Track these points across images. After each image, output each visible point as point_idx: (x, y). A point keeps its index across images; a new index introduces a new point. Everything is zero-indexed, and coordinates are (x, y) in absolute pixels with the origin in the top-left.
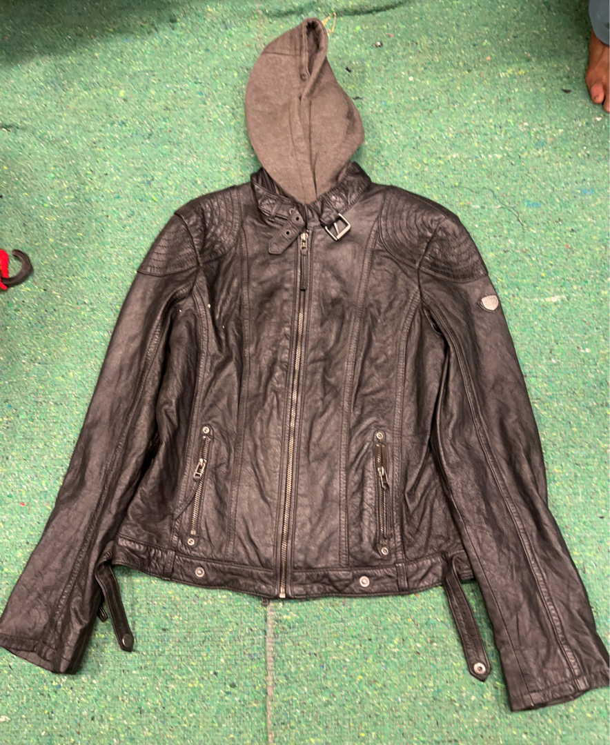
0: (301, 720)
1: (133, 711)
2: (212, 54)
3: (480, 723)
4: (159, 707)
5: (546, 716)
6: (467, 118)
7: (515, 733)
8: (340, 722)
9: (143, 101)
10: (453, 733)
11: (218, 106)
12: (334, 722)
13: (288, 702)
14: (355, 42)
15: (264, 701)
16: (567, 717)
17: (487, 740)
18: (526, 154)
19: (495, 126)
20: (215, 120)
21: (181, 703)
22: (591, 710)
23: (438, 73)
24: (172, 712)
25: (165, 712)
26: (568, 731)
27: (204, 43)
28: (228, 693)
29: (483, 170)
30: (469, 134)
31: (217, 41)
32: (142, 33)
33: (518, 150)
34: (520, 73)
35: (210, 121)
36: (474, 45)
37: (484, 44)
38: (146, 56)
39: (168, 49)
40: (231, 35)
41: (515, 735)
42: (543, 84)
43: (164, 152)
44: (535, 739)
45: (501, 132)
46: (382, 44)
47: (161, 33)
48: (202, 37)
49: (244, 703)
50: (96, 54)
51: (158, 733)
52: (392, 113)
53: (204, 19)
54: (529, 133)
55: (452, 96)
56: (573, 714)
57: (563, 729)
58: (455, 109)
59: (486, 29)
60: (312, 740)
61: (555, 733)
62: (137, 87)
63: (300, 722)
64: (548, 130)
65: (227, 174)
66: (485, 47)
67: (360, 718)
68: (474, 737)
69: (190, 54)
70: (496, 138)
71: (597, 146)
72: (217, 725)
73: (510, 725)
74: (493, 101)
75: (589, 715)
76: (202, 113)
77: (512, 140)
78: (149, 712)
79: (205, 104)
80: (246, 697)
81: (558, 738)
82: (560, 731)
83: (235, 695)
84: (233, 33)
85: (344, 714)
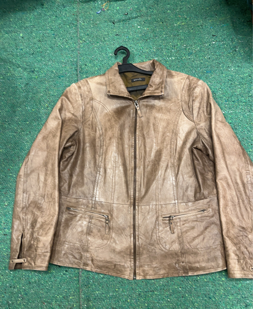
0: (93, 284)
1: (27, 283)
2: (58, 18)
3: (163, 284)
4: (37, 281)
5: (188, 281)
6: (161, 42)
7: (176, 287)
8: (108, 285)
9: (30, 38)
10: (152, 288)
11: (60, 40)
12: (106, 285)
13: (88, 277)
14: (117, 14)
15: (78, 277)
16: (197, 281)
17: (165, 291)
18: (184, 57)
19: (172, 46)
20: (59, 45)
21: (46, 279)
22: (206, 278)
23: (150, 24)
24: (42, 282)
25: (39, 283)
26: (197, 286)
27: (55, 14)
28: (64, 274)
29: (167, 64)
30: (162, 49)
31: (60, 13)
32: (30, 10)
33: (182, 56)
34: (183, 24)
35: (58, 46)
36: (164, 12)
37: (168, 12)
38: (32, 20)
39: (40, 16)
40: (66, 10)
41: (176, 289)
42: (192, 29)
43: (38, 60)
44: (184, 290)
45: (175, 48)
46: (127, 13)
47: (38, 10)
48: (54, 11)
49: (71, 278)
50: (11, 20)
51: (36, 291)
52: (131, 41)
53: (55, 4)
54: (186, 49)
55: (155, 33)
56: (199, 280)
57: (195, 286)
58: (156, 39)
59: (168, 6)
60: (97, 292)
61: (192, 287)
62: (27, 32)
63: (92, 285)
64: (194, 48)
65: (65, 68)
66: (168, 13)
67: (116, 283)
68: (160, 289)
69: (49, 18)
70: (173, 51)
71: (213, 54)
72: (60, 286)
73: (174, 284)
74: (172, 36)
75: (205, 280)
76: (54, 43)
77: (179, 52)
78: (33, 283)
79: (55, 39)
80: (71, 275)
81: (193, 289)
82: (194, 286)
83: (67, 275)
84: (67, 9)
85: (110, 282)
